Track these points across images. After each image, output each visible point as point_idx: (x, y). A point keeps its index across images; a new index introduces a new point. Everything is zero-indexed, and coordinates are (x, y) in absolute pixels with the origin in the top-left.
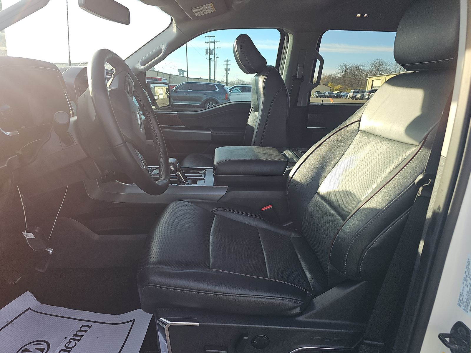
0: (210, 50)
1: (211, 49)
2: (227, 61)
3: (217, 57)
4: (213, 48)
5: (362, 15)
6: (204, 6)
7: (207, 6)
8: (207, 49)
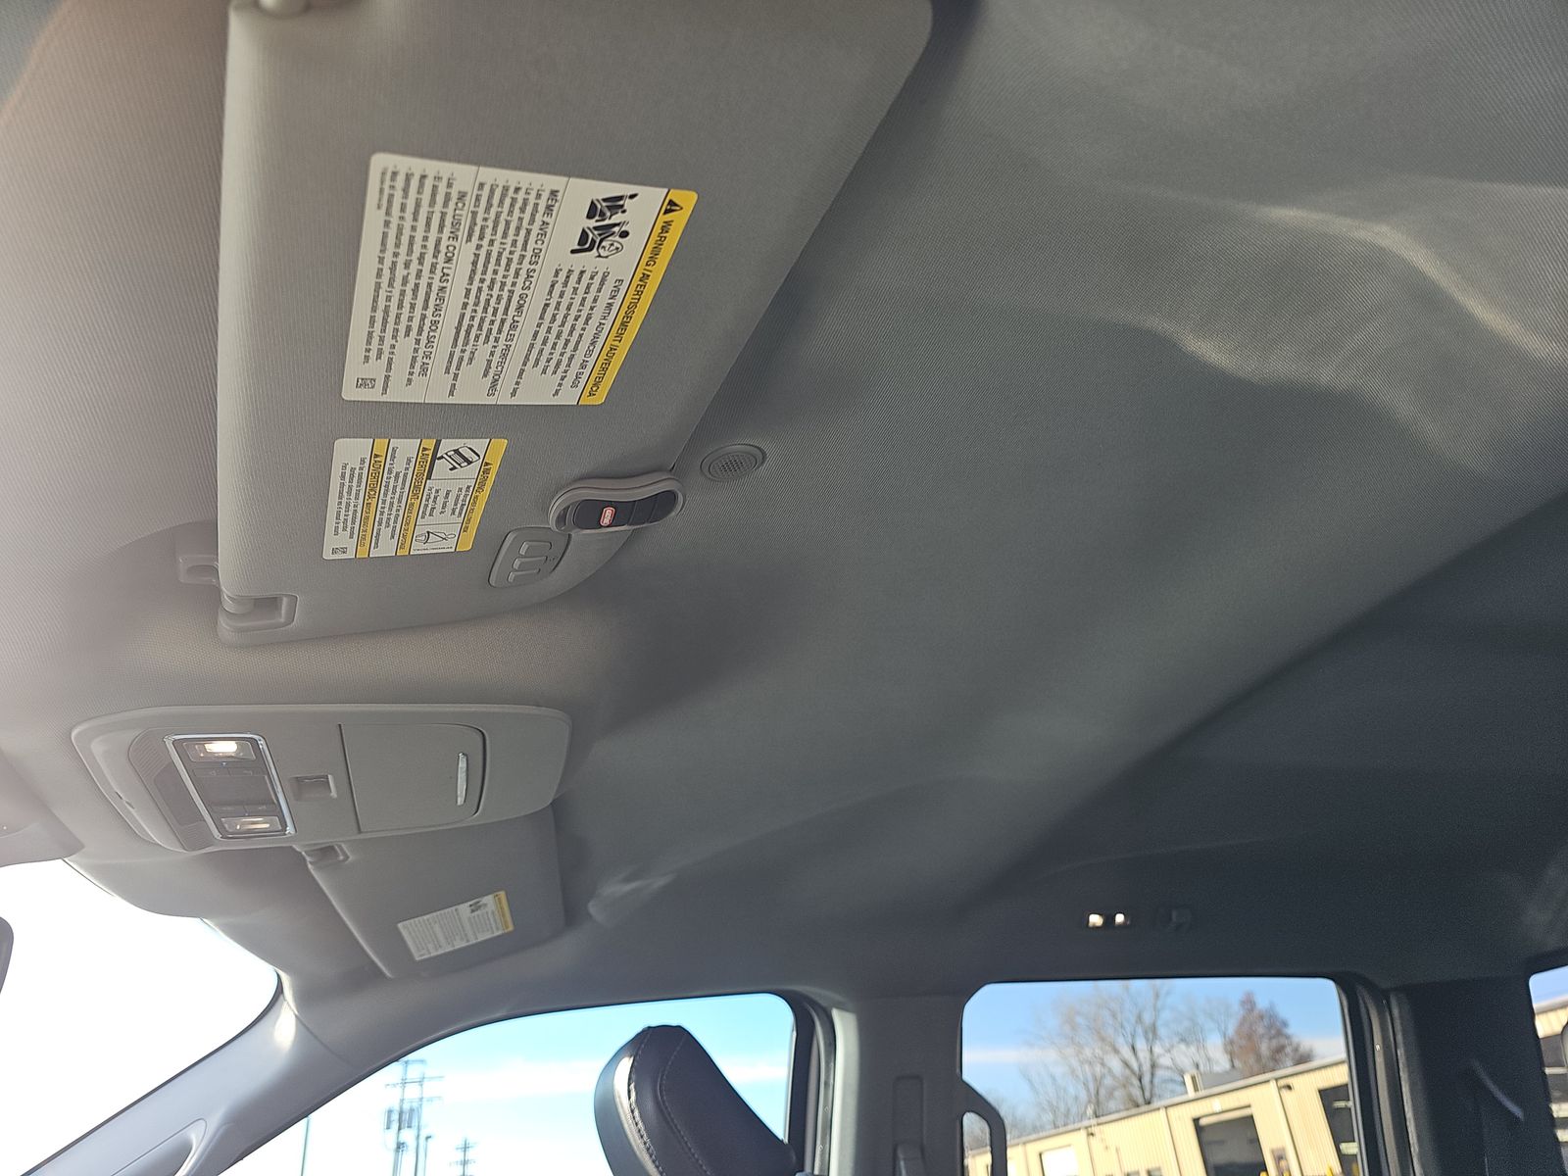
0: (401, 1113)
1: (406, 1107)
2: (465, 1148)
3: (428, 1138)
4: (415, 1105)
5: (1109, 920)
6: (464, 908)
7: (475, 908)
8: (390, 1112)
